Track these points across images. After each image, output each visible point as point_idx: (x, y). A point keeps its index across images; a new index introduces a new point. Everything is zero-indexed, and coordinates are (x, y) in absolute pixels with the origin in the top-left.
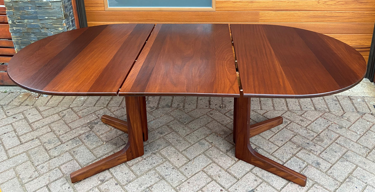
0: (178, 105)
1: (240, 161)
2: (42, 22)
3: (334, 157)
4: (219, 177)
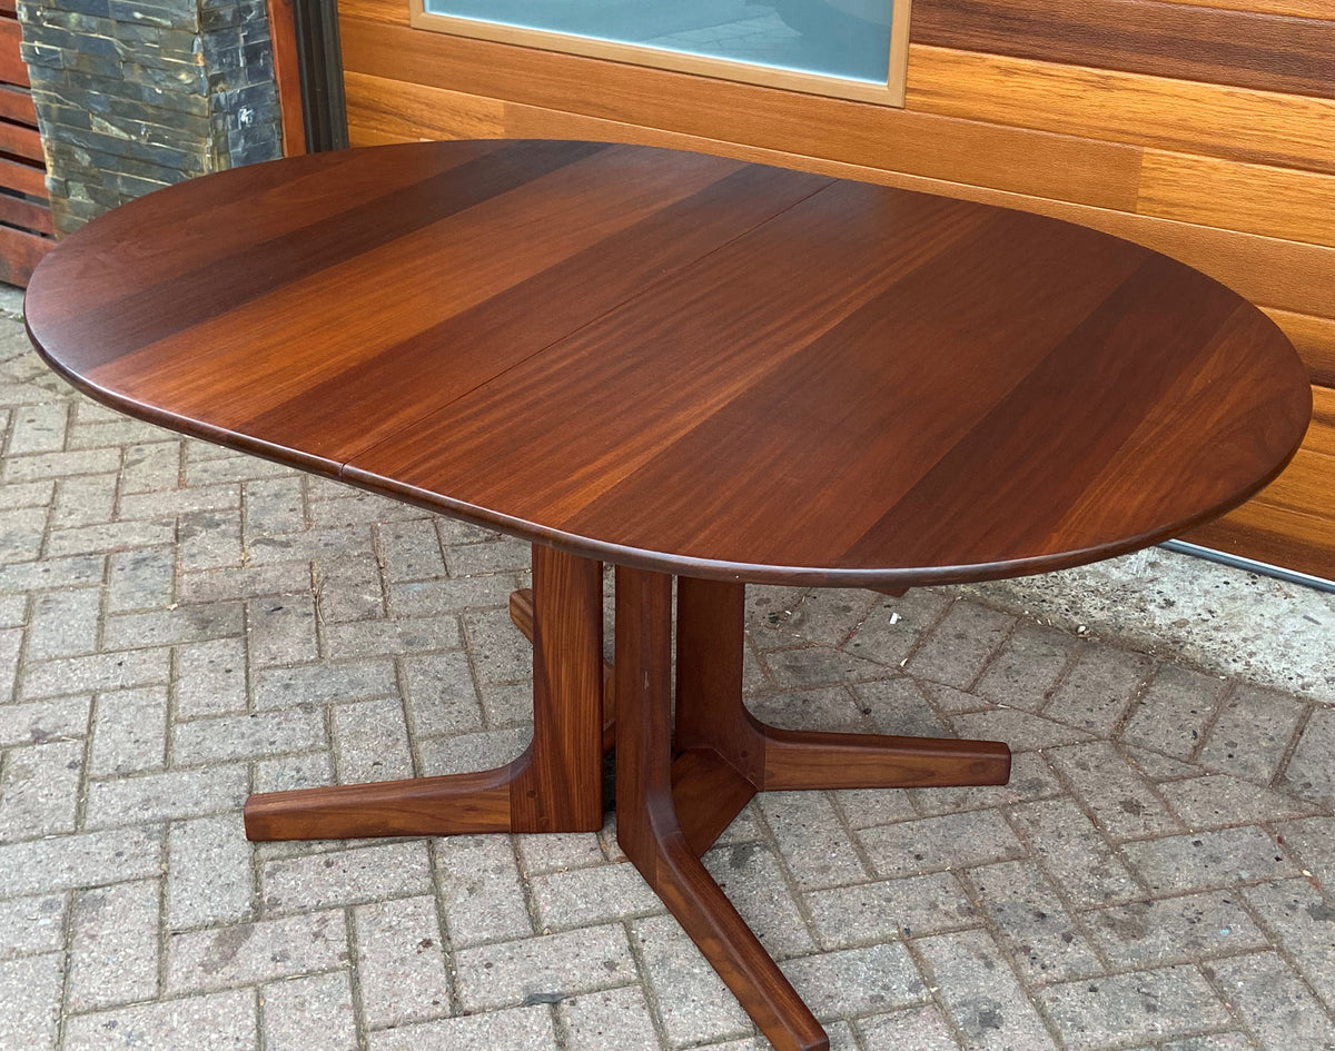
1: (628, 865)
2: (127, 33)
3: (1109, 1027)
4: (471, 891)
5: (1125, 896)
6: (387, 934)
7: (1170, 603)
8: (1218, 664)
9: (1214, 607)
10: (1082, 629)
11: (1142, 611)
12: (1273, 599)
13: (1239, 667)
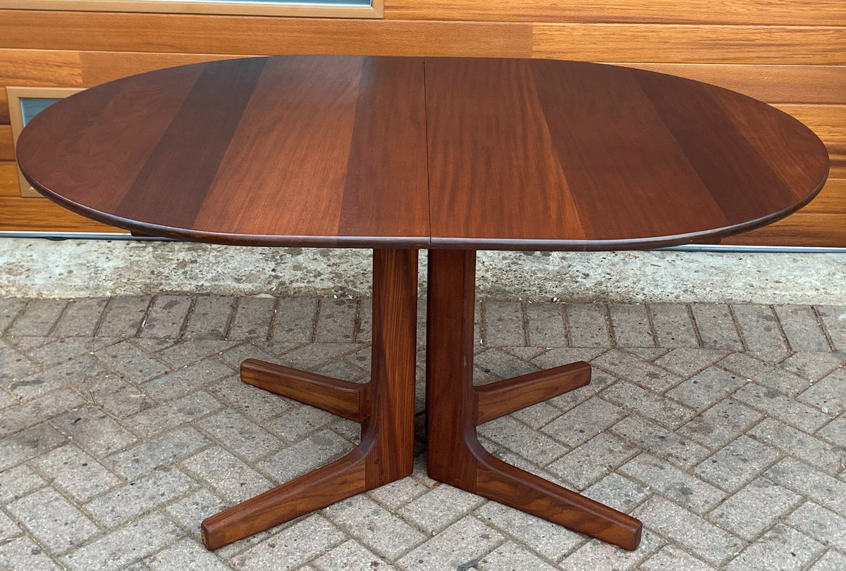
0: (250, 332)
1: (443, 486)
3: (737, 475)
4: (371, 529)
5: (688, 416)
6: (347, 568)
7: (587, 275)
8: (631, 298)
9: (608, 271)
10: (555, 299)
11: (577, 282)
12: (631, 260)
13: (640, 297)
